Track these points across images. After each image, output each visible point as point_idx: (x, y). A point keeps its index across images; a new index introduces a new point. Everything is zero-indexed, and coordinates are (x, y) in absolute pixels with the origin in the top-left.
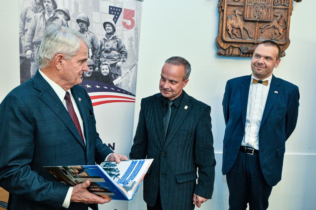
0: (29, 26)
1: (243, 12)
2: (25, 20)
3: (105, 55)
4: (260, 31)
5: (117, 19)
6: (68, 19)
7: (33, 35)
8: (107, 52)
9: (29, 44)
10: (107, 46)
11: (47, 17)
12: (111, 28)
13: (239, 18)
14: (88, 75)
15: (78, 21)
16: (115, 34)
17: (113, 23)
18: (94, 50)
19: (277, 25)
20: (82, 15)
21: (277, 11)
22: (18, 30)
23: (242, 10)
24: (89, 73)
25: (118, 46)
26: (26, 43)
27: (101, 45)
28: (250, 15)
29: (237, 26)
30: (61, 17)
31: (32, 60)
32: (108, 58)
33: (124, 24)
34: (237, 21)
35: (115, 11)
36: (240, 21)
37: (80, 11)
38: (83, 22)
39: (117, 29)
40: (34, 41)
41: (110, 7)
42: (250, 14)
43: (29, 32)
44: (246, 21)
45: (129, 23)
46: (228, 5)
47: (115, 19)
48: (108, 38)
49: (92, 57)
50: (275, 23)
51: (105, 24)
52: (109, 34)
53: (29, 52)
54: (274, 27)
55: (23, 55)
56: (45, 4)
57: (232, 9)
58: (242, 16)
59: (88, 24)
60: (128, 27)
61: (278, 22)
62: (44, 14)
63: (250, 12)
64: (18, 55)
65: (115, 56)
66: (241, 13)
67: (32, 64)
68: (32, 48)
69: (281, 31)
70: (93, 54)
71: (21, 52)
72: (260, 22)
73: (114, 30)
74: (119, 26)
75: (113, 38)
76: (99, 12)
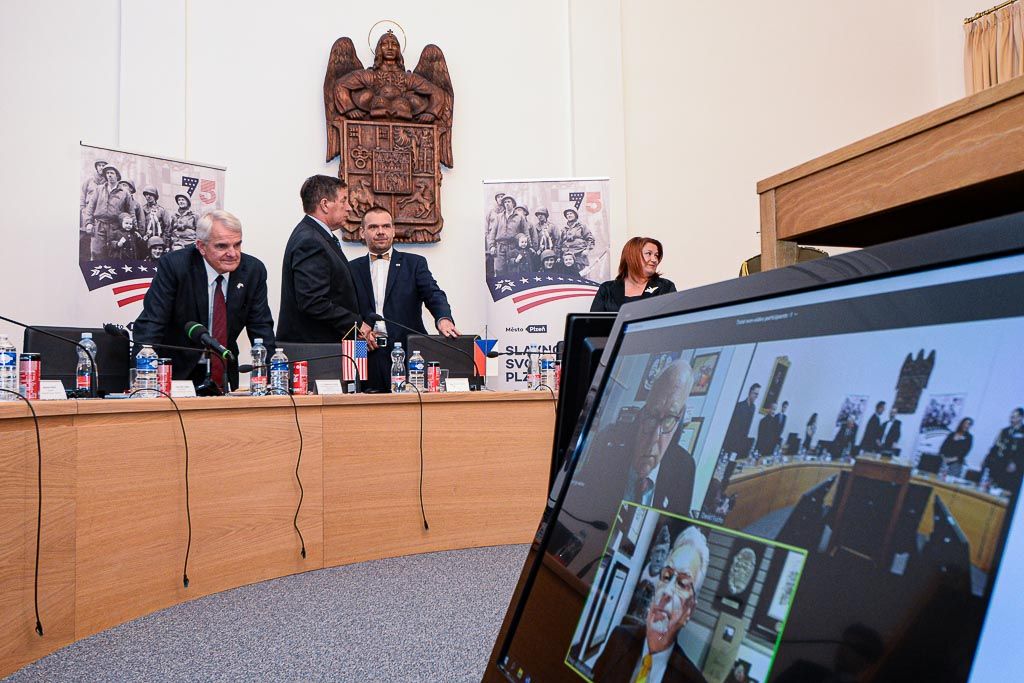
0: (90, 198)
1: (372, 184)
2: (87, 191)
3: (178, 234)
4: (398, 207)
5: (192, 191)
6: (134, 191)
7: (94, 208)
8: (180, 230)
9: (90, 217)
10: (181, 223)
11: (110, 189)
12: (185, 202)
13: (366, 190)
14: (156, 257)
15: (145, 193)
16: (190, 209)
17: (188, 196)
18: (164, 227)
19: (422, 200)
20: (149, 188)
21: (418, 179)
22: (78, 203)
23: (370, 180)
24: (158, 254)
25: (194, 223)
26: (86, 217)
27: (173, 221)
28: (381, 186)
29: (365, 202)
30: (126, 189)
31: (92, 235)
32: (181, 237)
33: (202, 198)
34: (364, 194)
35: (190, 183)
36: (368, 193)
37: (147, 182)
38: (151, 194)
39: (192, 203)
40: (95, 214)
41: (183, 178)
42: (380, 184)
43: (90, 205)
44: (376, 194)
45: (208, 196)
46: (349, 174)
47: (191, 192)
48: (182, 213)
49: (162, 235)
50: (417, 196)
51: (177, 198)
52: (182, 209)
53: (90, 226)
54: (417, 201)
55: (83, 229)
56: (108, 176)
57: (355, 179)
58: (371, 187)
59: (156, 197)
60: (207, 202)
61: (423, 195)
62: (106, 185)
63: (380, 182)
64: (78, 229)
65: (192, 235)
66: (368, 184)
67: (93, 239)
68: (92, 222)
69: (427, 205)
70: (163, 231)
71: (81, 226)
72: (396, 195)
73: (189, 204)
74: (195, 200)
75: (188, 214)
76: (169, 182)
